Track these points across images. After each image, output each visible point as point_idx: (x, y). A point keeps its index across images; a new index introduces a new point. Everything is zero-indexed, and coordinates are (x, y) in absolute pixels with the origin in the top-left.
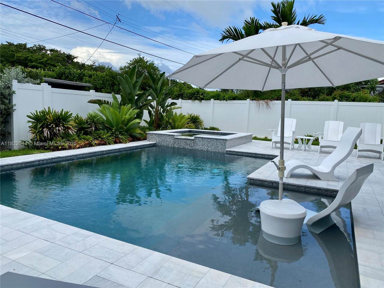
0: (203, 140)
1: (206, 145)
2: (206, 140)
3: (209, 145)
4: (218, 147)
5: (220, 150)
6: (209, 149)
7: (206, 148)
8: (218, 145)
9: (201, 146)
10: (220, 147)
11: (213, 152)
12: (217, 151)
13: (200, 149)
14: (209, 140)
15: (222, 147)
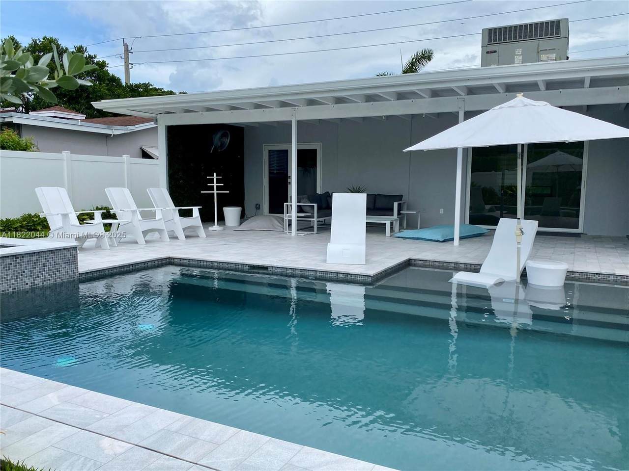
0: (18, 260)
1: (28, 274)
2: (26, 259)
3: (36, 270)
4: (58, 270)
5: (64, 277)
6: (36, 282)
7: (27, 281)
8: (57, 266)
9: (12, 282)
10: (64, 271)
11: (49, 287)
12: (58, 281)
13: (10, 290)
14: (35, 258)
15: (68, 267)
